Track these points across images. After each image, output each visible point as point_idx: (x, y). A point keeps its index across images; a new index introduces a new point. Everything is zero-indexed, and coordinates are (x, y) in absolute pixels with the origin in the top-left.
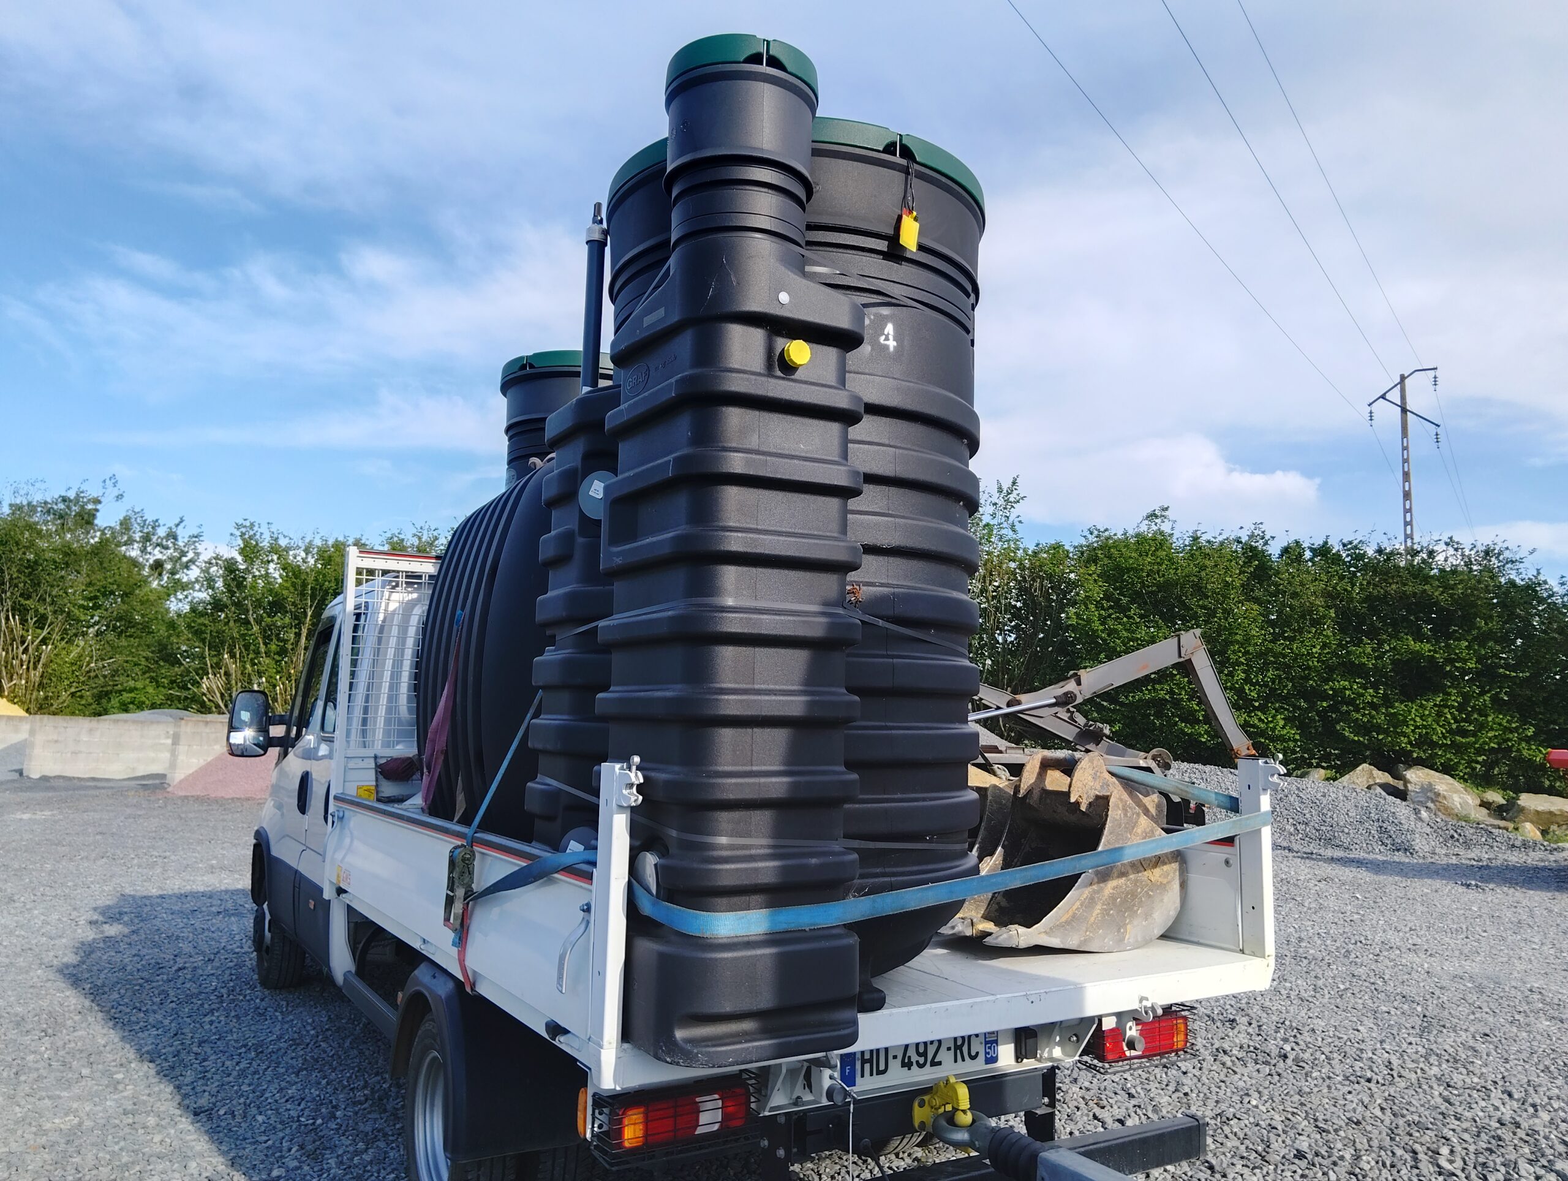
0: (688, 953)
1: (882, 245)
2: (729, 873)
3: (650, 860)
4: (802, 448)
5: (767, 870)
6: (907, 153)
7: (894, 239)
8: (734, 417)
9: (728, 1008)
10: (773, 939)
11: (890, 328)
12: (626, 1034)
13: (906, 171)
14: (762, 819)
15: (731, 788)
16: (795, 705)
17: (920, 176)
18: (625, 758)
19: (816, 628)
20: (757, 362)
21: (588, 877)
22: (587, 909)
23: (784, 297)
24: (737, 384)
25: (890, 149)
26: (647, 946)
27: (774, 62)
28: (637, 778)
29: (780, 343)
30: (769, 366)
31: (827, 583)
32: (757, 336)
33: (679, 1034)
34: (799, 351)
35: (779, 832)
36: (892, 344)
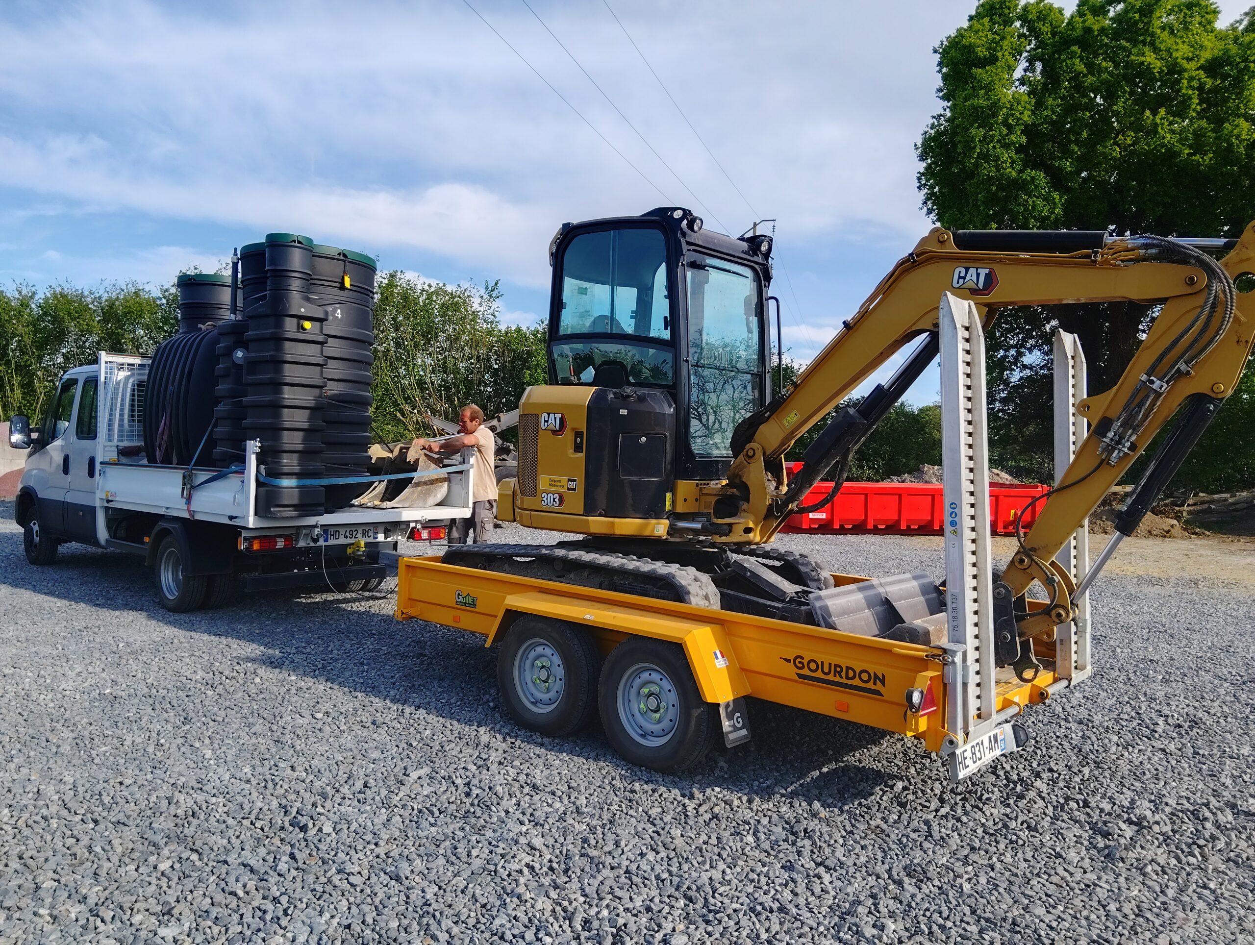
0: (274, 489)
1: (338, 285)
2: (286, 469)
3: (263, 467)
4: (308, 353)
5: (297, 469)
6: (345, 255)
7: (342, 283)
8: (287, 344)
9: (286, 503)
10: (297, 487)
11: (339, 311)
12: (256, 514)
13: (344, 261)
14: (296, 455)
15: (287, 447)
16: (305, 425)
17: (349, 262)
18: (255, 439)
19: (312, 404)
20: (295, 329)
21: (243, 473)
22: (243, 482)
23: (303, 310)
24: (288, 335)
25: (340, 254)
26: (261, 489)
27: (299, 242)
28: (259, 445)
29: (301, 321)
30: (298, 329)
31: (317, 392)
32: (295, 320)
33: (272, 509)
34: (307, 325)
35: (300, 459)
36: (340, 316)
